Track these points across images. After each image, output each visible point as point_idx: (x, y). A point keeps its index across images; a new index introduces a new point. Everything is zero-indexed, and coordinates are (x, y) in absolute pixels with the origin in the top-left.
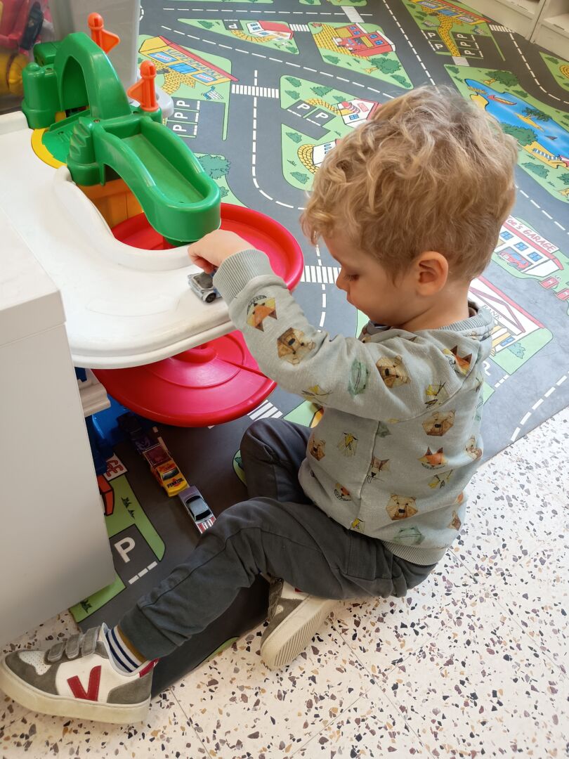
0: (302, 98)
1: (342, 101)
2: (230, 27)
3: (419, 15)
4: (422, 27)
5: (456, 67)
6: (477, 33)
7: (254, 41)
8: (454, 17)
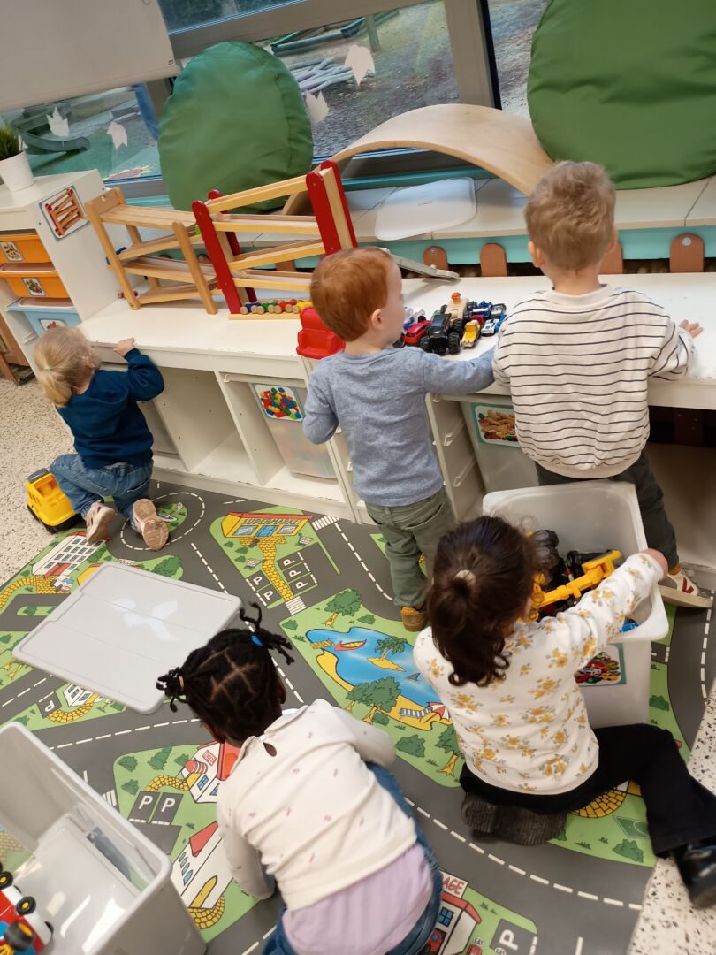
0: (142, 787)
1: (184, 761)
2: (47, 710)
3: (239, 555)
4: (246, 573)
5: (292, 618)
6: (303, 545)
7: (77, 719)
8: (274, 534)
